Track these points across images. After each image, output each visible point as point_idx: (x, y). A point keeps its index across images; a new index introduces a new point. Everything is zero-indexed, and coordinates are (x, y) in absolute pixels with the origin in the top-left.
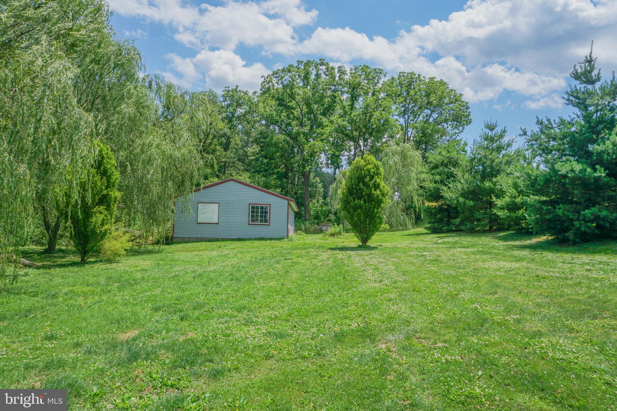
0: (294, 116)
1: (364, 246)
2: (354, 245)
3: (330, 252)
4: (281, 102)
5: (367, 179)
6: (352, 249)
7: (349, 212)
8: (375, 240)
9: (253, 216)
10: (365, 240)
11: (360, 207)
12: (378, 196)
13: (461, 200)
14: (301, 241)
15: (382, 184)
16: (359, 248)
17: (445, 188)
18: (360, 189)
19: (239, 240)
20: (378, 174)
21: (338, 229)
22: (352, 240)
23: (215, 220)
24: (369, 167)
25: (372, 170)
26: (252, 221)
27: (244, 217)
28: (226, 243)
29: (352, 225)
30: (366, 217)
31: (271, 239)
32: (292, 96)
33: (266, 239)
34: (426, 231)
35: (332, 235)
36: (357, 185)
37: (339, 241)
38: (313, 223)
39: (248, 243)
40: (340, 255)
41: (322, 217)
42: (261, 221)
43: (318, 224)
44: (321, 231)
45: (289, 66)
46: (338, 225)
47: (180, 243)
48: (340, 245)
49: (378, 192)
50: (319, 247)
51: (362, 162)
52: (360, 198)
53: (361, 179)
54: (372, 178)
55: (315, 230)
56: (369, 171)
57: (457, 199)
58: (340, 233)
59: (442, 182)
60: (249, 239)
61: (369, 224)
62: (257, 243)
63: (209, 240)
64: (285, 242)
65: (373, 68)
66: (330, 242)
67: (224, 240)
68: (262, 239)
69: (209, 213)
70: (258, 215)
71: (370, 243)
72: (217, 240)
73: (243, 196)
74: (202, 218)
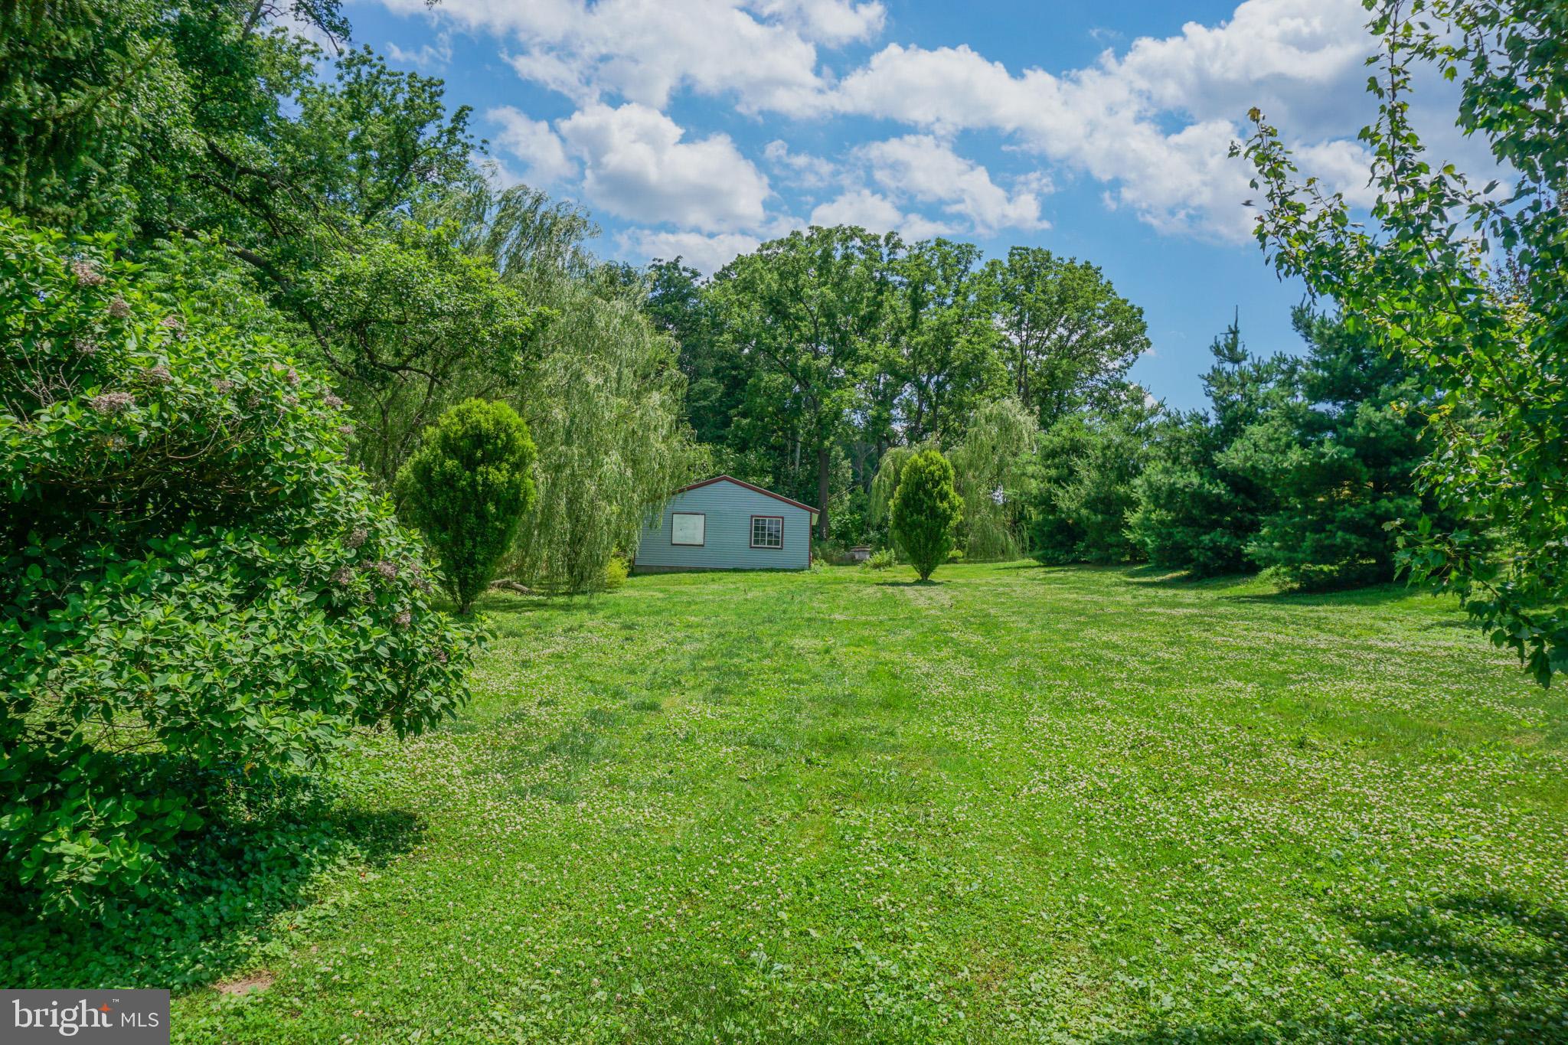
0: (801, 335)
1: (924, 581)
2: (910, 580)
3: (876, 588)
4: (775, 306)
5: (930, 486)
6: (907, 584)
7: (903, 532)
8: (941, 573)
9: (756, 535)
10: (925, 573)
11: (920, 526)
12: (945, 511)
13: (1084, 512)
14: (829, 575)
15: (952, 493)
16: (918, 583)
17: (1060, 493)
18: (920, 500)
19: (736, 570)
20: (946, 478)
21: (886, 558)
22: (909, 573)
23: (700, 541)
24: (932, 468)
25: (937, 473)
26: (756, 542)
27: (742, 535)
28: (720, 575)
29: (906, 549)
30: (927, 539)
31: (785, 570)
32: (796, 295)
33: (778, 571)
34: (1036, 563)
35: (877, 566)
36: (916, 494)
37: (887, 575)
38: (837, 545)
39: (752, 575)
40: (890, 590)
41: (854, 535)
42: (770, 543)
43: (846, 547)
44: (853, 562)
45: (793, 233)
46: (887, 549)
47: (645, 574)
48: (890, 580)
49: (946, 505)
50: (859, 582)
51: (921, 462)
52: (920, 512)
53: (920, 485)
54: (936, 483)
55: (842, 559)
56: (932, 473)
57: (1077, 511)
58: (889, 564)
59: (1057, 481)
60: (752, 570)
61: (933, 549)
62: (765, 576)
63: (691, 570)
64: (806, 576)
65: (956, 243)
66: (875, 575)
67: (713, 570)
68: (771, 570)
69: (689, 529)
70: (764, 534)
71: (933, 577)
72: (704, 570)
73: (742, 503)
74: (679, 537)
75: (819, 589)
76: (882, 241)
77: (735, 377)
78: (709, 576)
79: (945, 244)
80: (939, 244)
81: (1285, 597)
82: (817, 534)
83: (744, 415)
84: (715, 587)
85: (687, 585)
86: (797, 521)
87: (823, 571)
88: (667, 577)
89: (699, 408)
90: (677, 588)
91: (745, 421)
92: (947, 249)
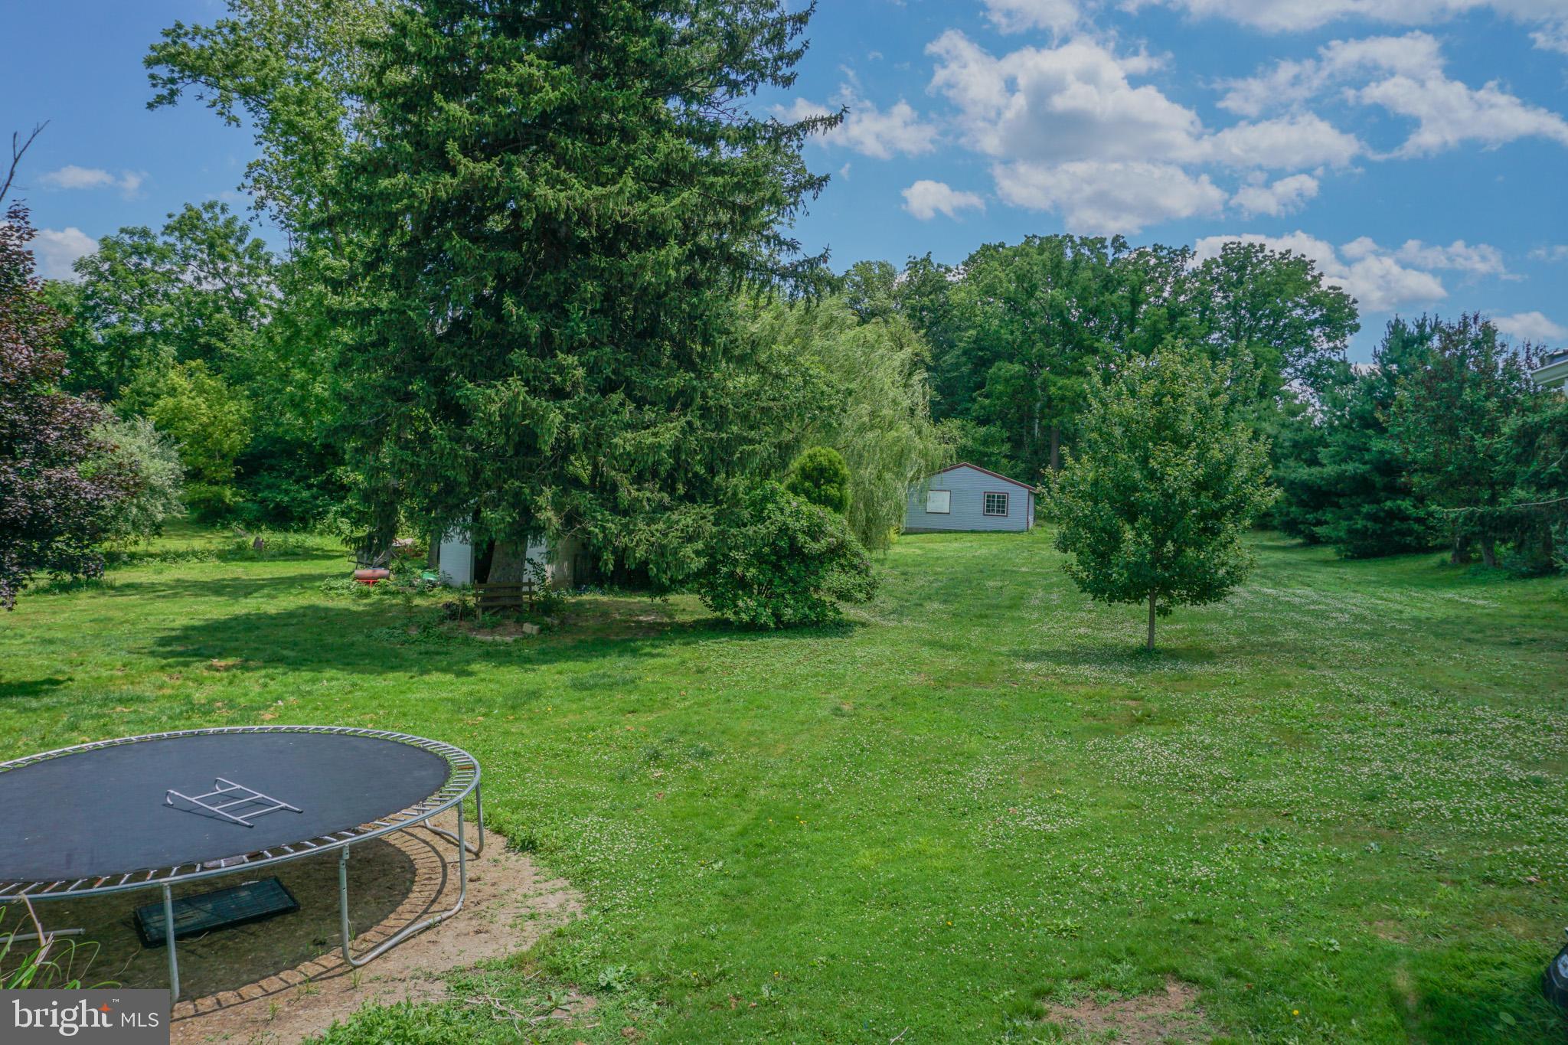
0: (1036, 328)
9: (988, 506)
14: (1041, 535)
19: (973, 532)
23: (946, 510)
26: (988, 510)
27: (979, 506)
28: (961, 535)
31: (1009, 532)
32: (1031, 293)
33: (1004, 532)
39: (984, 535)
42: (998, 511)
47: (908, 533)
60: (985, 532)
62: (994, 536)
63: (940, 532)
64: (1025, 536)
65: (1170, 247)
67: (956, 532)
68: (999, 532)
69: (939, 502)
70: (994, 505)
72: (950, 532)
73: (977, 482)
74: (931, 507)
76: (1108, 243)
77: (981, 357)
78: (953, 536)
80: (1155, 250)
83: (987, 396)
84: (955, 545)
85: (936, 540)
86: (1019, 496)
87: (1039, 532)
88: (923, 536)
89: (949, 379)
90: (931, 546)
91: (987, 402)
92: (1163, 252)
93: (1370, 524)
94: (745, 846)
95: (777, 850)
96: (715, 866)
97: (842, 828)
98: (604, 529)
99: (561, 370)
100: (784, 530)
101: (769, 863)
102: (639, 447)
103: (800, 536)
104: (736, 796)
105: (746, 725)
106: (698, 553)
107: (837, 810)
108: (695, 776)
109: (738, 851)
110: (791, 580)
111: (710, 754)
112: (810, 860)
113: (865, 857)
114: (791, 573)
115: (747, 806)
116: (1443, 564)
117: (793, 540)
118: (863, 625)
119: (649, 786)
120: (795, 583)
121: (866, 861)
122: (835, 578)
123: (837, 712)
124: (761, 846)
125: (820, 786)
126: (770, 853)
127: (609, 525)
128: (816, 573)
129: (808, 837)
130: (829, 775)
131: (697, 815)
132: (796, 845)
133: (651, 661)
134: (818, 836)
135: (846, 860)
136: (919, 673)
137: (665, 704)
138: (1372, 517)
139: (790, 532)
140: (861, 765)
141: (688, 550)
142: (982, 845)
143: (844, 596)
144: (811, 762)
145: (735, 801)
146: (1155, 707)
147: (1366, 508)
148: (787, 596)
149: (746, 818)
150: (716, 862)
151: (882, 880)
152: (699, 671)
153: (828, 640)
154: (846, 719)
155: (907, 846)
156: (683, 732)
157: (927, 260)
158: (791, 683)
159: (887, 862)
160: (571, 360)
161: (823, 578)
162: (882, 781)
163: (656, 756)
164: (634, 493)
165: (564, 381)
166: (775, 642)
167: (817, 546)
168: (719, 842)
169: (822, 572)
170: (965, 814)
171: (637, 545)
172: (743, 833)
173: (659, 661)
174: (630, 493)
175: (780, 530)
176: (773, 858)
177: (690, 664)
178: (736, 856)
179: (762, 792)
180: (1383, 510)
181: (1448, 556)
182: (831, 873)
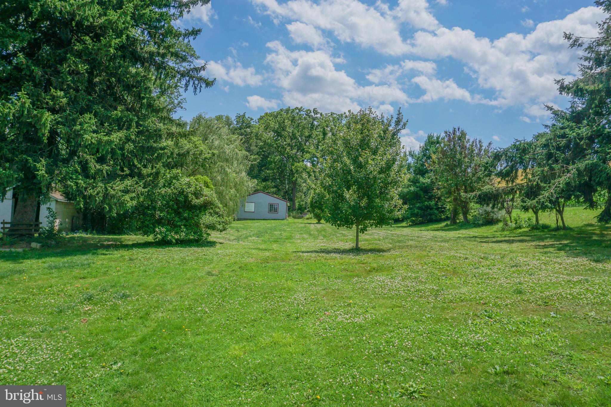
1: (319, 223)
3: (304, 225)
6: (314, 224)
9: (270, 209)
10: (319, 220)
16: (317, 223)
19: (264, 219)
21: (310, 216)
22: (315, 220)
23: (253, 211)
26: (270, 211)
27: (267, 209)
28: (259, 221)
31: (278, 220)
33: (276, 220)
35: (308, 219)
37: (309, 221)
38: (296, 213)
39: (268, 221)
40: (309, 225)
42: (274, 211)
44: (302, 217)
48: (310, 223)
50: (300, 223)
55: (298, 217)
58: (311, 218)
60: (269, 219)
62: (273, 221)
63: (251, 219)
64: (285, 221)
65: (338, 114)
66: (306, 221)
67: (257, 219)
68: (275, 219)
69: (250, 207)
70: (273, 208)
71: (321, 222)
72: (254, 220)
73: (266, 199)
74: (247, 209)
75: (288, 225)
78: (256, 221)
79: (334, 114)
80: (332, 115)
81: (410, 226)
82: (290, 209)
83: (267, 169)
84: (257, 225)
85: (249, 223)
86: (283, 205)
87: (291, 220)
88: (243, 221)
89: (253, 165)
90: (246, 224)
92: (335, 116)
93: (419, 211)
94: (142, 350)
95: (167, 350)
96: (115, 367)
97: (217, 332)
98: (77, 184)
99: (53, 98)
100: (182, 192)
101: (159, 361)
102: (100, 142)
103: (190, 195)
104: (141, 318)
105: (154, 282)
106: (132, 199)
107: (212, 322)
108: (115, 308)
109: (135, 354)
110: (185, 218)
111: (129, 296)
112: (193, 355)
113: (236, 350)
114: (186, 215)
115: (147, 323)
116: (447, 225)
117: (186, 197)
118: (220, 243)
119: (77, 316)
120: (187, 221)
121: (237, 353)
122: (206, 219)
123: (209, 274)
124: (155, 348)
125: (200, 309)
126: (161, 353)
127: (80, 181)
128: (197, 216)
129: (191, 339)
130: (206, 303)
131: (109, 331)
132: (182, 346)
133: (103, 256)
134: (199, 338)
135: (221, 354)
136: (252, 258)
137: (105, 273)
138: (420, 208)
139: (185, 193)
140: (225, 297)
141: (127, 197)
142: (317, 334)
143: (212, 227)
144: (194, 297)
145: (140, 321)
146: (375, 265)
147: (418, 205)
148: (183, 227)
149: (145, 331)
150: (115, 363)
151: (251, 365)
152: (131, 260)
153: (203, 248)
154: (214, 277)
155: (264, 340)
156: (112, 287)
157: (244, 115)
158: (184, 262)
159: (252, 351)
160: (61, 93)
161: (201, 218)
162: (240, 304)
163: (90, 299)
164: (98, 167)
165: (55, 104)
166: (176, 249)
167: (198, 201)
168: (121, 348)
169: (200, 216)
170: (297, 318)
171: (98, 194)
172: (143, 340)
173: (108, 256)
174: (95, 166)
175: (179, 192)
176: (164, 356)
177: (126, 257)
178: (133, 358)
179: (160, 315)
180: (424, 205)
181: (449, 223)
182: (209, 364)
